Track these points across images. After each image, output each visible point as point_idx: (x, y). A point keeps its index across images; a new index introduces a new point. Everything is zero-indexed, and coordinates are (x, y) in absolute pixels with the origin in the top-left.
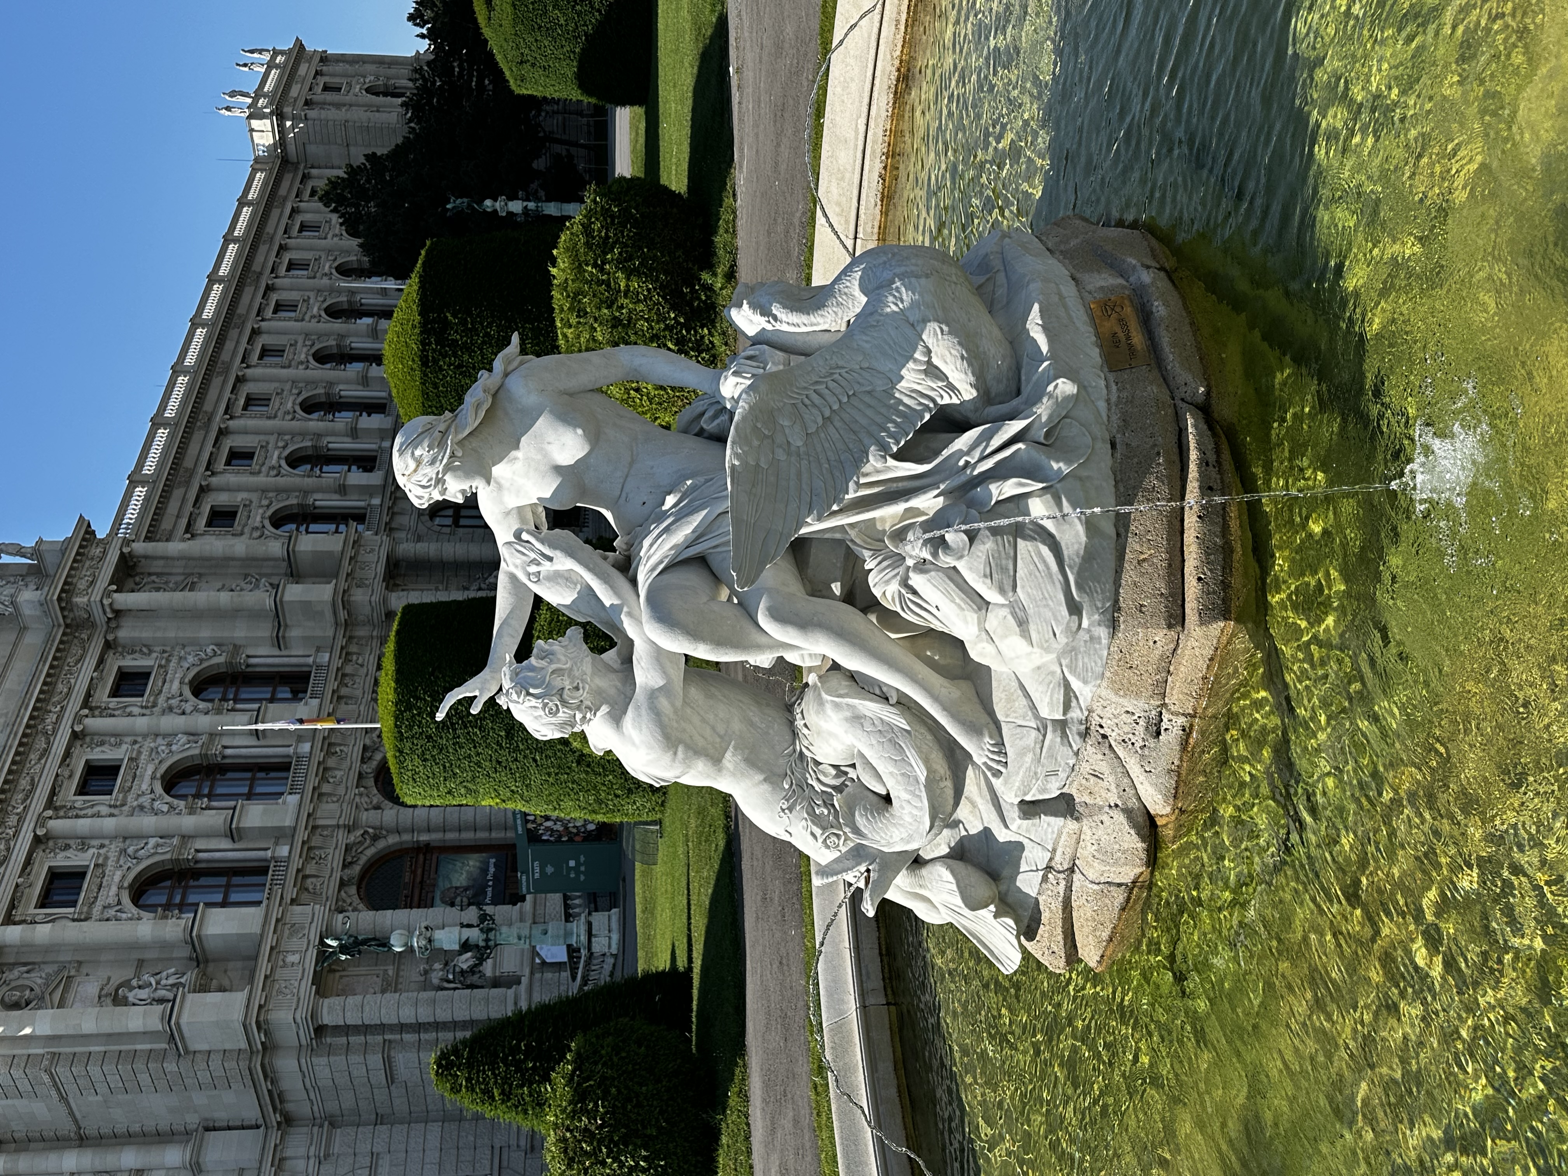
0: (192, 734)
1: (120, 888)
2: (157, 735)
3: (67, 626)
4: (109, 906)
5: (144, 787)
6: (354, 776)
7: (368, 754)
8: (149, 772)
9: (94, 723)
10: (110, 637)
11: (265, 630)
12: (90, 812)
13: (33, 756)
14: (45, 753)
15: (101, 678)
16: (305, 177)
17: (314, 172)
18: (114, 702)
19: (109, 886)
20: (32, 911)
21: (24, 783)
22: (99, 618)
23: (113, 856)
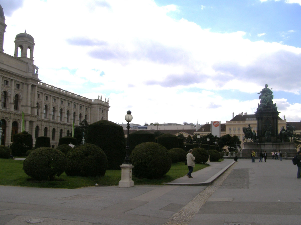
0: (11, 95)
2: (11, 90)
3: (27, 78)
5: (5, 89)
6: (4, 116)
7: (7, 118)
8: (7, 89)
9: (13, 82)
10: (25, 84)
11: (24, 104)
12: (2, 82)
13: (10, 75)
14: (10, 76)
15: (19, 82)
16: (89, 107)
17: (90, 109)
18: (16, 84)
21: (7, 74)
22: (27, 82)
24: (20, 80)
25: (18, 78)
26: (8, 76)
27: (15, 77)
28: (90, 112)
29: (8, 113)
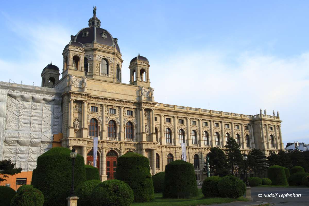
1: (94, 117)
4: (91, 116)
5: (111, 118)
6: (112, 147)
7: (116, 149)
8: (113, 118)
9: (122, 109)
10: (137, 109)
12: (107, 111)
13: (116, 102)
14: (117, 103)
15: (130, 109)
16: (250, 125)
17: (252, 127)
18: (126, 111)
19: (94, 115)
20: (91, 106)
21: (111, 101)
23: (99, 115)
24: (131, 106)
25: (128, 104)
26: (113, 104)
27: (123, 103)
28: (253, 131)
29: (117, 143)
